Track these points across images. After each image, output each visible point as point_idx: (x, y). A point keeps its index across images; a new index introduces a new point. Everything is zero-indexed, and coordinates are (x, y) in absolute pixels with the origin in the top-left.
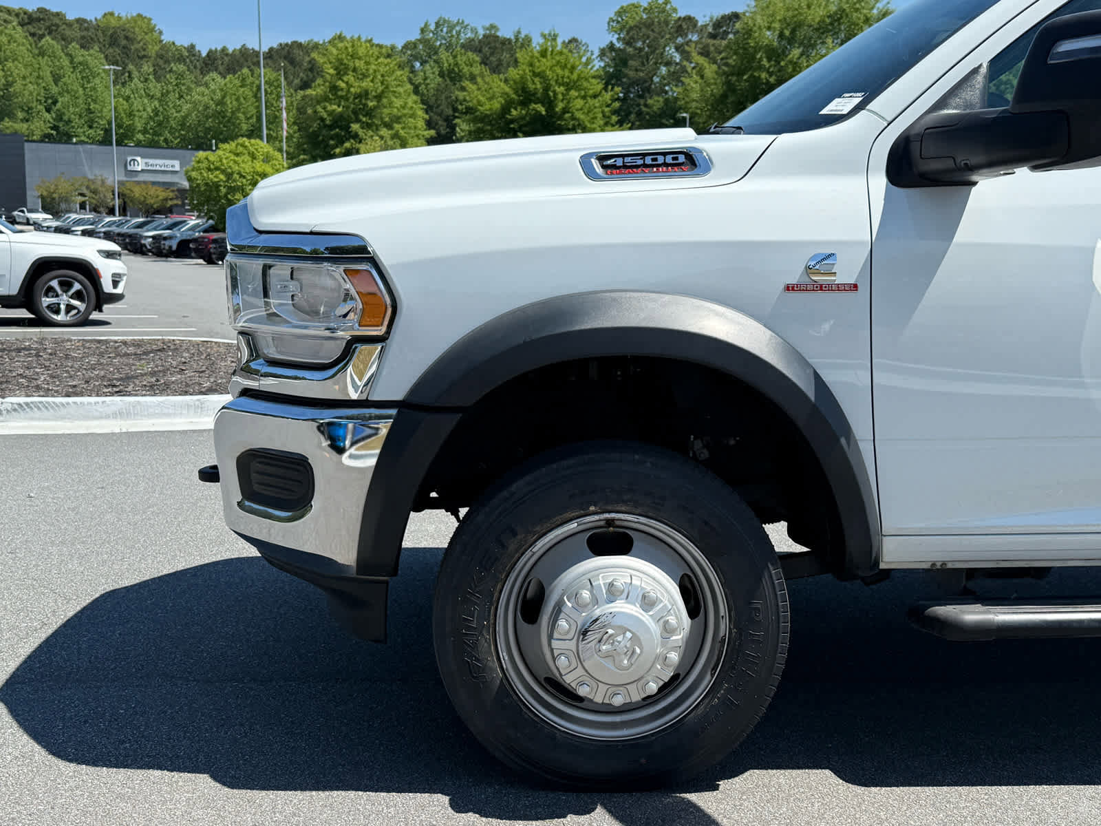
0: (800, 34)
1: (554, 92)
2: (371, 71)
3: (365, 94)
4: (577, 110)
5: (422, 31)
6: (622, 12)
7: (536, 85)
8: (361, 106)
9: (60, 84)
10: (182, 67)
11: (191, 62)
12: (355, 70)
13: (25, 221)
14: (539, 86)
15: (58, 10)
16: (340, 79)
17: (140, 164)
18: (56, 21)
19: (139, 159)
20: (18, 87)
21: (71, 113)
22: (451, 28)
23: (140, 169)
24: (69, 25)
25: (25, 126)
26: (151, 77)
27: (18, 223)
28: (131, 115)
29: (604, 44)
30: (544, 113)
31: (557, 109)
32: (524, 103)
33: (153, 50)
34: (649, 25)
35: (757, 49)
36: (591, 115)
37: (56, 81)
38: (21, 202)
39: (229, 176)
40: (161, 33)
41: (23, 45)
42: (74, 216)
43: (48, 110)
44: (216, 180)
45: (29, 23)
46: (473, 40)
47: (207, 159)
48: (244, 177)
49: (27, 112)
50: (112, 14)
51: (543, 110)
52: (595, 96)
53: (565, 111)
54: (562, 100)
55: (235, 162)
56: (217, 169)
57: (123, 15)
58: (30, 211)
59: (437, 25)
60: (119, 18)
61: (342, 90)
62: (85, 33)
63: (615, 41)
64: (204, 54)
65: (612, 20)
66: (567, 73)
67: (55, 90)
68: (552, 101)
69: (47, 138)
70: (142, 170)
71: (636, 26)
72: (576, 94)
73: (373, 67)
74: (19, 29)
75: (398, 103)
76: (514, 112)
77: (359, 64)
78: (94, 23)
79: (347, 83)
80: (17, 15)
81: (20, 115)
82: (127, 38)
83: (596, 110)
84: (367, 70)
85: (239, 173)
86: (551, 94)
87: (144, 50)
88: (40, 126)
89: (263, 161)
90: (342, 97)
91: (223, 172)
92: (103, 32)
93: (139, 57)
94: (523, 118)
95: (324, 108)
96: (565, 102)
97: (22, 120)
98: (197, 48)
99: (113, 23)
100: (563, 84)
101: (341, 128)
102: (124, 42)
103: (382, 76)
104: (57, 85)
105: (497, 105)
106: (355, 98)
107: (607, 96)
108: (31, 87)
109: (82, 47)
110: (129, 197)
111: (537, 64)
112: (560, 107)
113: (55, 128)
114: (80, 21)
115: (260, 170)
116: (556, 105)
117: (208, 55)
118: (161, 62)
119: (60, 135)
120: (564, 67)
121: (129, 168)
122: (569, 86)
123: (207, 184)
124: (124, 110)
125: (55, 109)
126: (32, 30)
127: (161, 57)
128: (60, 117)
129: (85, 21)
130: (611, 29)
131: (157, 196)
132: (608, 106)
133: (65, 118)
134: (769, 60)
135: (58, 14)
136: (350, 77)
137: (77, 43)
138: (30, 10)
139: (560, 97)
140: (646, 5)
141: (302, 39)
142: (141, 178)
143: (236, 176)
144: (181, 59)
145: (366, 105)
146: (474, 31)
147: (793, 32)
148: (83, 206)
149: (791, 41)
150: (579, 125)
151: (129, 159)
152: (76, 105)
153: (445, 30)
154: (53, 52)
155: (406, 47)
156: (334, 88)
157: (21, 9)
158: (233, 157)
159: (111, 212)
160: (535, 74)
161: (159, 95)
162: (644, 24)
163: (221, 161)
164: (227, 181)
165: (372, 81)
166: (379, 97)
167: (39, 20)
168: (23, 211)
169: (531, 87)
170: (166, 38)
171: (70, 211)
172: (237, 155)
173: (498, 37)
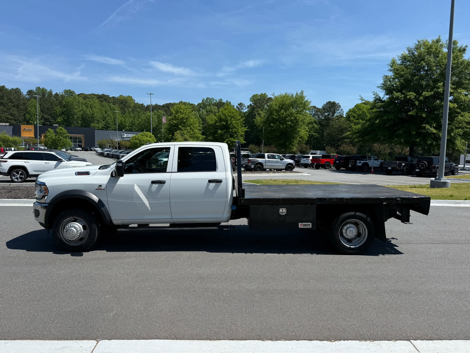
0: (284, 107)
1: (228, 119)
2: (185, 112)
3: (183, 118)
4: (234, 123)
5: (203, 101)
6: (254, 96)
7: (223, 117)
8: (182, 121)
9: (107, 114)
10: (139, 110)
11: (142, 108)
12: (181, 112)
13: (94, 150)
14: (224, 117)
15: (107, 95)
16: (177, 114)
17: (125, 135)
18: (107, 97)
19: (125, 134)
20: (95, 115)
21: (110, 121)
22: (210, 100)
23: (125, 137)
24: (110, 98)
25: (97, 125)
26: (131, 112)
27: (92, 151)
28: (125, 122)
29: (249, 104)
30: (225, 124)
31: (228, 123)
32: (220, 122)
33: (132, 105)
34: (260, 100)
35: (273, 110)
36: (238, 125)
37: (106, 113)
38: (94, 146)
39: (140, 141)
40: (135, 100)
41: (98, 104)
42: (106, 149)
43: (104, 121)
44: (137, 142)
45: (100, 98)
46: (216, 103)
47: (135, 137)
48: (144, 141)
49: (98, 121)
50: (122, 96)
51: (224, 123)
52: (239, 120)
53: (231, 124)
54: (230, 121)
55: (142, 138)
56: (137, 139)
57: (125, 96)
58: (96, 148)
59: (207, 99)
60: (124, 97)
61: (177, 117)
62: (114, 101)
63: (252, 104)
64: (146, 106)
65: (251, 98)
66: (231, 114)
67: (105, 115)
68: (227, 121)
69: (102, 129)
70: (126, 137)
71: (257, 100)
72: (233, 119)
73: (185, 111)
74: (97, 100)
75: (192, 120)
76: (217, 124)
77: (182, 111)
78: (117, 98)
79: (178, 115)
80: (97, 96)
81: (96, 122)
82: (125, 102)
83: (239, 123)
84: (184, 112)
85: (143, 140)
86: (227, 120)
87: (130, 105)
88: (101, 125)
89: (149, 137)
90: (177, 119)
91: (139, 140)
92: (119, 100)
93: (128, 107)
94: (219, 125)
95: (172, 122)
96: (231, 121)
97: (97, 123)
98: (144, 105)
99: (122, 98)
100: (230, 117)
101: (177, 127)
102: (124, 103)
103: (188, 113)
104: (106, 114)
105: (213, 122)
106: (180, 119)
107: (242, 120)
108: (99, 115)
109: (113, 104)
110: (121, 145)
111: (224, 112)
112: (229, 122)
113: (106, 125)
114: (113, 97)
115: (148, 140)
116: (228, 122)
117: (147, 106)
118: (134, 108)
119: (106, 128)
120: (230, 113)
121: (122, 136)
122: (232, 117)
123: (134, 143)
124: (123, 121)
125: (105, 120)
126: (100, 100)
127: (134, 107)
128: (107, 122)
129: (115, 97)
130: (251, 101)
131: (128, 144)
132: (242, 122)
133: (108, 123)
134: (276, 113)
135: (107, 96)
136: (179, 114)
137: (112, 103)
138: (100, 95)
139: (229, 120)
140: (260, 94)
141: (172, 102)
142: (125, 139)
143: (142, 141)
144: (139, 108)
145: (183, 121)
146: (216, 100)
147: (282, 106)
148: (110, 146)
149: (282, 108)
150: (234, 127)
151: (122, 134)
152: (111, 119)
153: (208, 100)
154: (106, 106)
155: (198, 104)
156: (175, 117)
157: (98, 94)
158: (141, 136)
159: (116, 149)
160: (223, 115)
161: (133, 116)
162: (259, 99)
163: (138, 137)
164: (140, 142)
165: (185, 115)
166: (187, 119)
167: (102, 97)
168: (94, 148)
169: (222, 118)
170: (136, 102)
171: (105, 148)
172: (142, 136)
173: (222, 102)
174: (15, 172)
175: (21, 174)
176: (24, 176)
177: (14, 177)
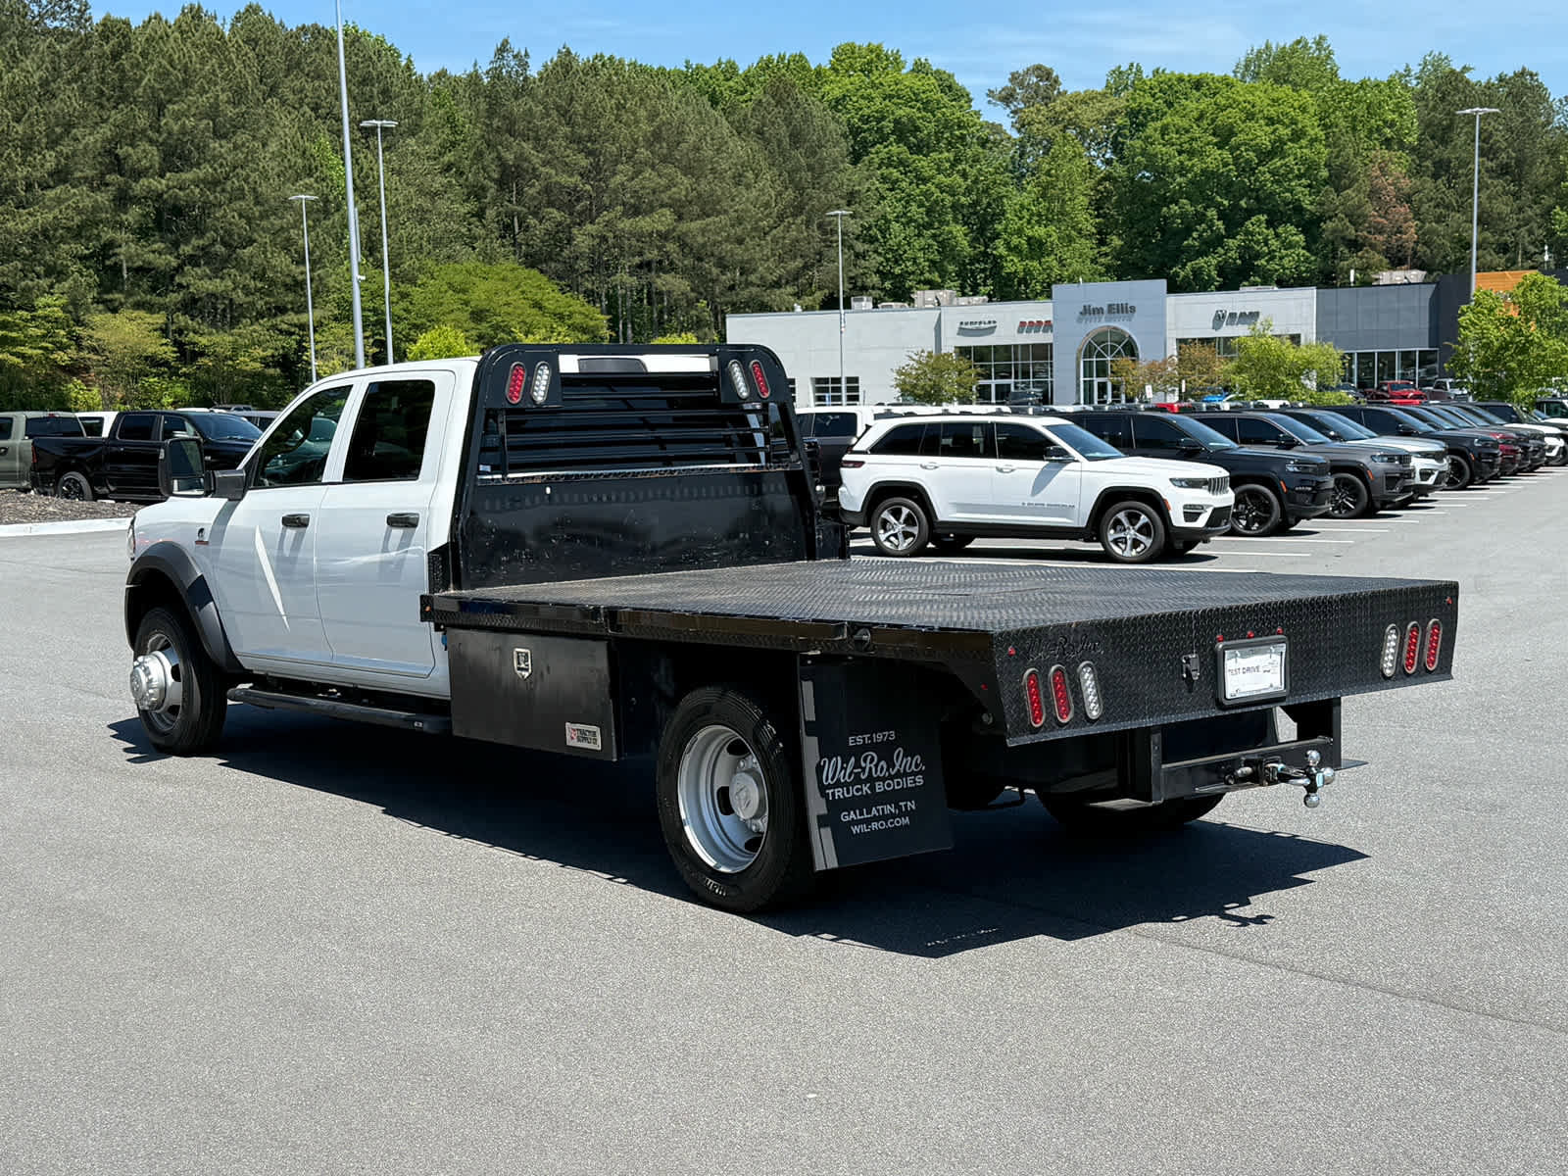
174: (886, 512)
175: (910, 521)
176: (917, 528)
177: (886, 531)
